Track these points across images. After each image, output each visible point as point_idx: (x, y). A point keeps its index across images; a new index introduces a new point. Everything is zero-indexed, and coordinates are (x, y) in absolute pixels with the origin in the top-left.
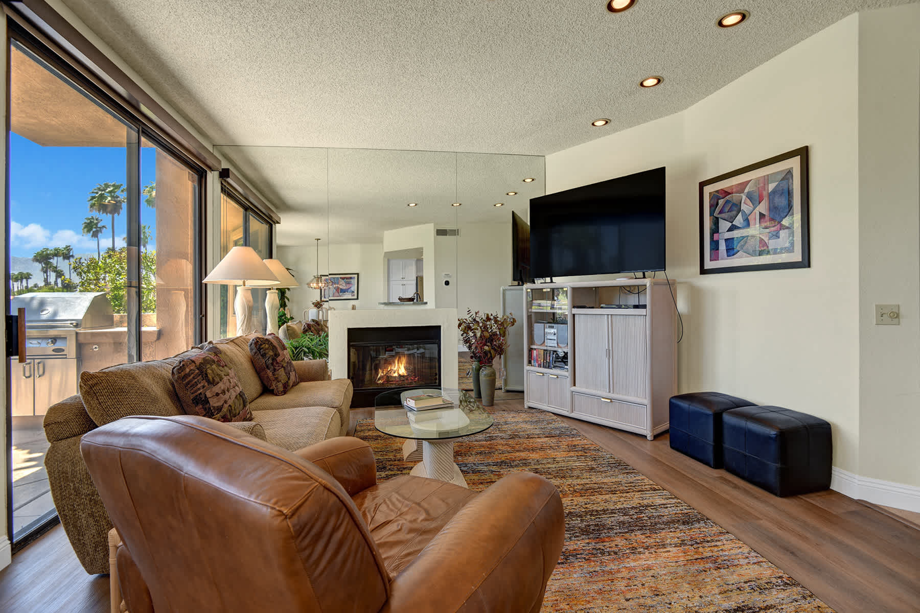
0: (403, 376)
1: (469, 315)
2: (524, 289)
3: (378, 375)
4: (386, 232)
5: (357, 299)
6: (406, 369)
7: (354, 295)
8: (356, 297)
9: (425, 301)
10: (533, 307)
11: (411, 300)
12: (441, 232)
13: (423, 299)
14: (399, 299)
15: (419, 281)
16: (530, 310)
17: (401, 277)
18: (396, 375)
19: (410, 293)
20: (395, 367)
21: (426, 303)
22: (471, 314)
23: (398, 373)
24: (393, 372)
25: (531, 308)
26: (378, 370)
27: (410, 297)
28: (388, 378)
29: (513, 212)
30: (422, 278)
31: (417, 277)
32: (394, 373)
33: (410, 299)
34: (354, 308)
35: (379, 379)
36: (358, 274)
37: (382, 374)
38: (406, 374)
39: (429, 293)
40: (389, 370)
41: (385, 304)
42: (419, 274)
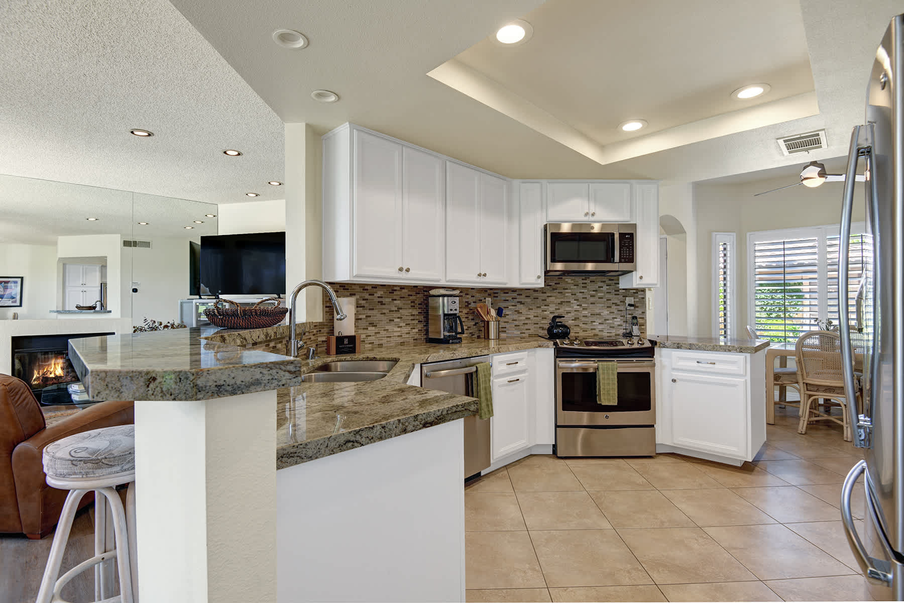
0: (61, 377)
1: (145, 324)
2: (194, 303)
3: (33, 377)
4: (60, 238)
5: (21, 306)
6: (62, 368)
7: (15, 302)
8: (18, 304)
9: (108, 310)
10: (201, 317)
11: (93, 308)
12: (127, 244)
13: (106, 307)
14: (77, 307)
15: (103, 287)
16: (199, 319)
17: (81, 282)
18: (52, 375)
19: (92, 298)
20: (51, 368)
21: (110, 312)
22: (147, 323)
23: (55, 374)
24: (49, 373)
25: (200, 317)
26: (33, 371)
27: (91, 305)
28: (46, 380)
29: (190, 242)
30: (106, 284)
31: (101, 284)
32: (51, 374)
33: (90, 307)
34: (15, 317)
35: (34, 381)
36: (22, 278)
37: (38, 375)
38: (63, 375)
39: (113, 302)
40: (45, 371)
41: (58, 312)
42: (104, 281)
